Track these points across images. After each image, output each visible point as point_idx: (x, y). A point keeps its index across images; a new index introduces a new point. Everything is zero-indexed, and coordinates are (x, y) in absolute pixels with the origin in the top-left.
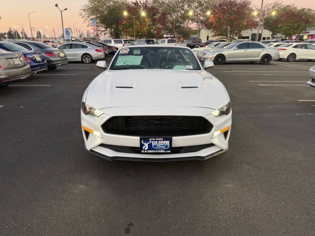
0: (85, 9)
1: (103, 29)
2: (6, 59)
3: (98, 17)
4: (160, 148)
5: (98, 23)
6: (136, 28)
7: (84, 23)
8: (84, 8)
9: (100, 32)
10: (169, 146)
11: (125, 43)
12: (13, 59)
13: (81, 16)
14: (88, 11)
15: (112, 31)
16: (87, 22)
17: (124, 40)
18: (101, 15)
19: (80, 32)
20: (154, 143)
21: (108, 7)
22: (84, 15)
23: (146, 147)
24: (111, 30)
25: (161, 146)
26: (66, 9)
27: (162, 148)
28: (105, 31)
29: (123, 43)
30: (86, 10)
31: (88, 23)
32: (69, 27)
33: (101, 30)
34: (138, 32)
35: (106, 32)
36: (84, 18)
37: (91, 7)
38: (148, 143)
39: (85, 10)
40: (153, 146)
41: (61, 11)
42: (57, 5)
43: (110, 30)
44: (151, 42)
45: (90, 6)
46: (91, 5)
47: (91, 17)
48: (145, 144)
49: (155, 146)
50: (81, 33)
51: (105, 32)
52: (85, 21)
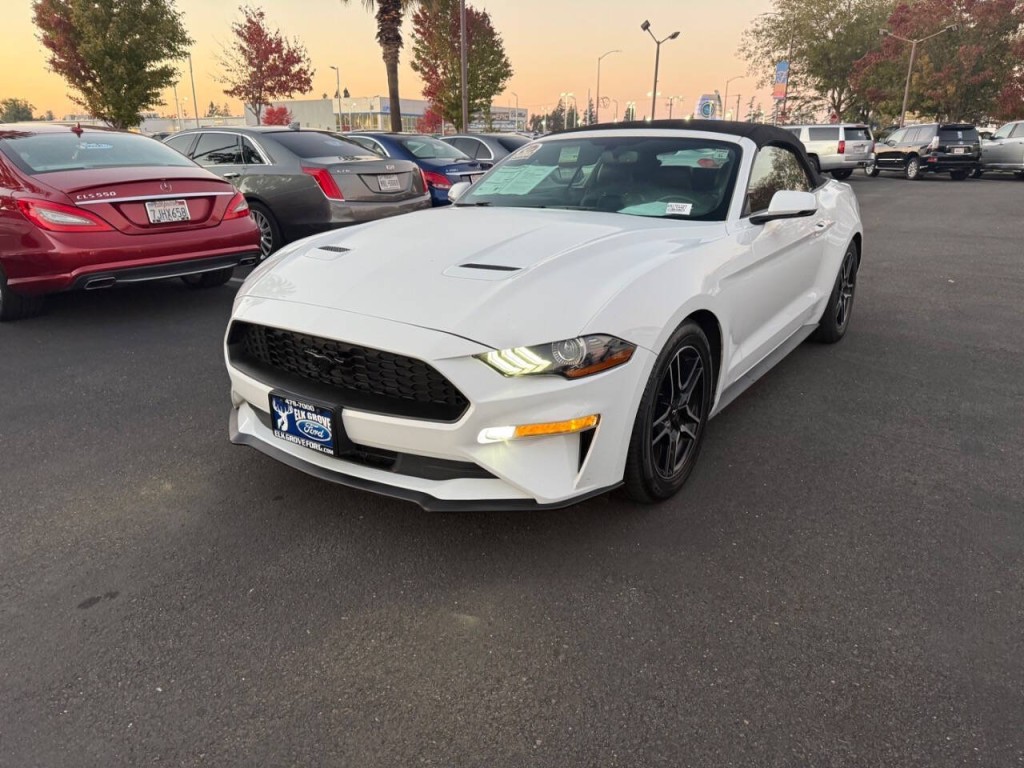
0: (760, 28)
1: (813, 93)
2: (359, 175)
3: (801, 53)
4: (313, 436)
5: (797, 73)
6: (914, 82)
7: (748, 75)
8: (757, 25)
9: (799, 102)
10: (331, 435)
11: (848, 137)
12: (379, 177)
13: (744, 55)
14: (770, 36)
15: (842, 98)
16: (760, 71)
17: (846, 129)
18: (811, 46)
19: (751, 107)
20: (300, 417)
21: (842, 15)
22: (752, 49)
23: (283, 423)
24: (840, 95)
25: (314, 428)
26: (674, 36)
27: (317, 436)
28: (816, 99)
29: (842, 136)
30: (764, 33)
31: (760, 76)
32: (716, 91)
33: (802, 98)
34: (921, 97)
35: (820, 102)
36: (750, 61)
37: (783, 22)
38: (286, 413)
39: (757, 33)
40: (297, 424)
41: (659, 43)
42: (646, 26)
43: (836, 95)
44: (960, 134)
45: (781, 18)
46: (782, 14)
47: (776, 55)
48: (281, 413)
49: (302, 425)
50: (755, 108)
51: (817, 103)
52: (753, 70)
